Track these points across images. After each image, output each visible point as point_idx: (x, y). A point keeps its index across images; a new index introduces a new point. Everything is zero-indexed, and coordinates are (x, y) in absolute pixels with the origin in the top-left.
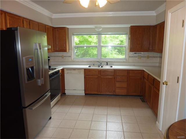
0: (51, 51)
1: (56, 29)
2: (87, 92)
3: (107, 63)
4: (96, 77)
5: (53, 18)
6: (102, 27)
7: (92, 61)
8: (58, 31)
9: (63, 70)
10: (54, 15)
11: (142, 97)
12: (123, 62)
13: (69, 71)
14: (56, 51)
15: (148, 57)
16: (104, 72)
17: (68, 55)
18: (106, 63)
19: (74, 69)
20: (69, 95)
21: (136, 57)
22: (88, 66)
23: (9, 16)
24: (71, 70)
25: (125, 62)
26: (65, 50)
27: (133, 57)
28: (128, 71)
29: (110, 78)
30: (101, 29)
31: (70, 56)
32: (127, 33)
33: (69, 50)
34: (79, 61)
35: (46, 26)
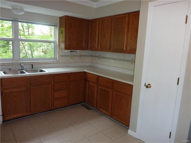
6: (25, 10)
12: (53, 63)
15: (81, 56)
18: (32, 66)
21: (68, 56)
25: (55, 62)
27: (64, 56)
30: (23, 13)
32: (56, 24)
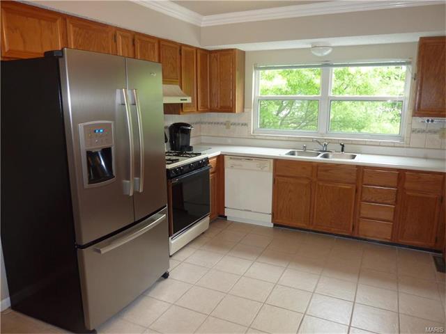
0: (195, 110)
1: (213, 55)
2: (279, 221)
3: (343, 146)
4: (306, 182)
5: (202, 26)
6: (333, 45)
7: (302, 140)
8: (217, 60)
9: (220, 158)
10: (205, 18)
11: (441, 254)
12: (393, 145)
13: (237, 162)
14: (212, 110)
16: (326, 171)
17: (242, 121)
18: (341, 147)
19: (249, 158)
20: (232, 222)
21: (435, 133)
22: (289, 151)
23: (74, 26)
24: (241, 159)
26: (230, 109)
27: (424, 131)
28: (401, 173)
29: (345, 189)
30: (330, 51)
31: (246, 124)
32: (409, 60)
33: (244, 107)
34: (267, 138)
35: (183, 47)
